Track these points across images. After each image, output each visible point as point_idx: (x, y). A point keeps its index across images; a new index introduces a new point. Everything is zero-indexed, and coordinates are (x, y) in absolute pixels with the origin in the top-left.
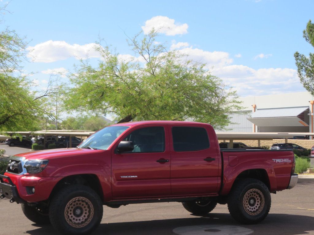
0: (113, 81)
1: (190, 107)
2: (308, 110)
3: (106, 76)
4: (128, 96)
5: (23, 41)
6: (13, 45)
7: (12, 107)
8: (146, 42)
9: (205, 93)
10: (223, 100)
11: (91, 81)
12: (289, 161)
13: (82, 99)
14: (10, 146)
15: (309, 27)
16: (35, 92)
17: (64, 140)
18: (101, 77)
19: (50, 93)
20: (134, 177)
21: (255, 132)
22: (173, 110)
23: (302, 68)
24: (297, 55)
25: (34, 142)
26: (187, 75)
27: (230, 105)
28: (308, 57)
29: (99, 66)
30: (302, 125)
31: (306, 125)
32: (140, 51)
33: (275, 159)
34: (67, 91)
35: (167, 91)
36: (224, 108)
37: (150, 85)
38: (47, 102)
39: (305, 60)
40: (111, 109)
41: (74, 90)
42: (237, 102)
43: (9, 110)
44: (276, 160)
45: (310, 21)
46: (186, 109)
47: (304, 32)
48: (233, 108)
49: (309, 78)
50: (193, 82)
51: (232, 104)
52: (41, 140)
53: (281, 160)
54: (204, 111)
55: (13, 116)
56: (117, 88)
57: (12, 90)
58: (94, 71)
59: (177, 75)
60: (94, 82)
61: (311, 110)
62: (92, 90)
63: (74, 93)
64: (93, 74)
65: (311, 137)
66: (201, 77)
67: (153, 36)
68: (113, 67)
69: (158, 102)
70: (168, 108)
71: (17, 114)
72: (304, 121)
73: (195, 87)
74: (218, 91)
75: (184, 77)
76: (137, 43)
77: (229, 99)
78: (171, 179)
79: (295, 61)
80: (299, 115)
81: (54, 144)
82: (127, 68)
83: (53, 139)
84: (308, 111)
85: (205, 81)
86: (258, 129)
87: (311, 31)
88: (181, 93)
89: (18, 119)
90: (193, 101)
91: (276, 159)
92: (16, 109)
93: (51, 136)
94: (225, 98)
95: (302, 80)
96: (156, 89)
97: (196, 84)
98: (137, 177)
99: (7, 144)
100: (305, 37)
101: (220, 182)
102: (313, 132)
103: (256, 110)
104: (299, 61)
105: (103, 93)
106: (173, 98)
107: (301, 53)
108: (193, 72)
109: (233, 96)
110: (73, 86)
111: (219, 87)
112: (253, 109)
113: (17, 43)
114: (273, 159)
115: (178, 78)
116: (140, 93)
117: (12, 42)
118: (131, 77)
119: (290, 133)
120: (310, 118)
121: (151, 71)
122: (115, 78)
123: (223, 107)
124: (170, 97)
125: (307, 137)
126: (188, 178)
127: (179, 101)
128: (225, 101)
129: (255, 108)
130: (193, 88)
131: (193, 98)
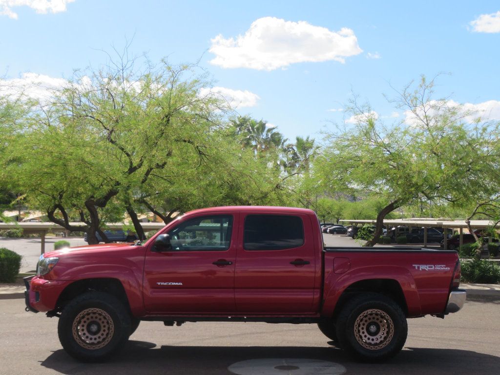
12: (446, 268)
20: (177, 284)
33: (418, 265)
44: (420, 266)
53: (429, 267)
78: (235, 290)
91: (420, 264)
98: (181, 284)
101: (317, 296)
114: (413, 265)
126: (261, 288)
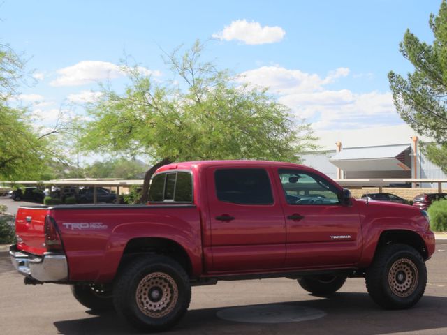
0: (144, 111)
1: (249, 146)
2: (410, 148)
3: (136, 104)
4: (164, 132)
5: (21, 58)
6: (7, 64)
7: (9, 148)
8: (188, 59)
9: (268, 127)
10: (293, 137)
11: (116, 112)
13: (103, 135)
14: (15, 200)
15: (407, 38)
16: (41, 128)
17: (87, 192)
18: (129, 107)
19: (60, 129)
21: (340, 178)
22: (225, 149)
23: (399, 93)
24: (391, 76)
25: (47, 194)
26: (245, 103)
27: (302, 142)
28: (405, 78)
29: (125, 91)
30: (402, 169)
31: (408, 169)
32: (181, 71)
34: (83, 126)
35: (217, 125)
36: (294, 147)
37: (194, 116)
38: (57, 141)
39: (402, 82)
40: (142, 149)
41: (92, 124)
42: (312, 139)
43: (5, 151)
45: (408, 31)
46: (243, 149)
47: (401, 45)
48: (306, 146)
49: (408, 106)
50: (252, 112)
51: (306, 141)
52: (57, 192)
54: (268, 151)
55: (10, 160)
56: (150, 121)
57: (8, 124)
58: (119, 99)
59: (231, 102)
60: (119, 113)
61: (413, 148)
62: (116, 124)
63: (92, 128)
64: (116, 102)
65: (413, 185)
66: (263, 105)
67: (197, 51)
68: (144, 92)
69: (204, 139)
70: (218, 147)
71: (15, 157)
72: (404, 163)
73: (255, 119)
74: (286, 124)
75: (240, 106)
76: (177, 61)
77: (302, 134)
79: (389, 84)
80: (398, 156)
81: (73, 197)
82: (164, 94)
83: (73, 190)
84: (409, 150)
85: (269, 111)
86: (344, 175)
87: (409, 43)
88: (236, 128)
89: (18, 164)
90: (253, 137)
92: (14, 150)
93: (70, 187)
94: (295, 133)
95: (398, 108)
96: (203, 122)
97: (256, 115)
99: (11, 198)
100: (402, 51)
102: (416, 178)
103: (342, 149)
104: (394, 84)
105: (131, 128)
106: (225, 134)
107: (396, 72)
108: (253, 98)
109: (307, 131)
110: (90, 119)
111: (288, 118)
112: (337, 149)
113: (13, 62)
115: (232, 107)
116: (180, 127)
117: (5, 60)
118: (168, 107)
119: (385, 180)
120: (413, 159)
121: (196, 97)
122: (147, 107)
123: (293, 145)
124: (221, 132)
125: (408, 185)
127: (233, 138)
128: (295, 138)
129: (340, 146)
130: (253, 121)
131: (252, 134)
